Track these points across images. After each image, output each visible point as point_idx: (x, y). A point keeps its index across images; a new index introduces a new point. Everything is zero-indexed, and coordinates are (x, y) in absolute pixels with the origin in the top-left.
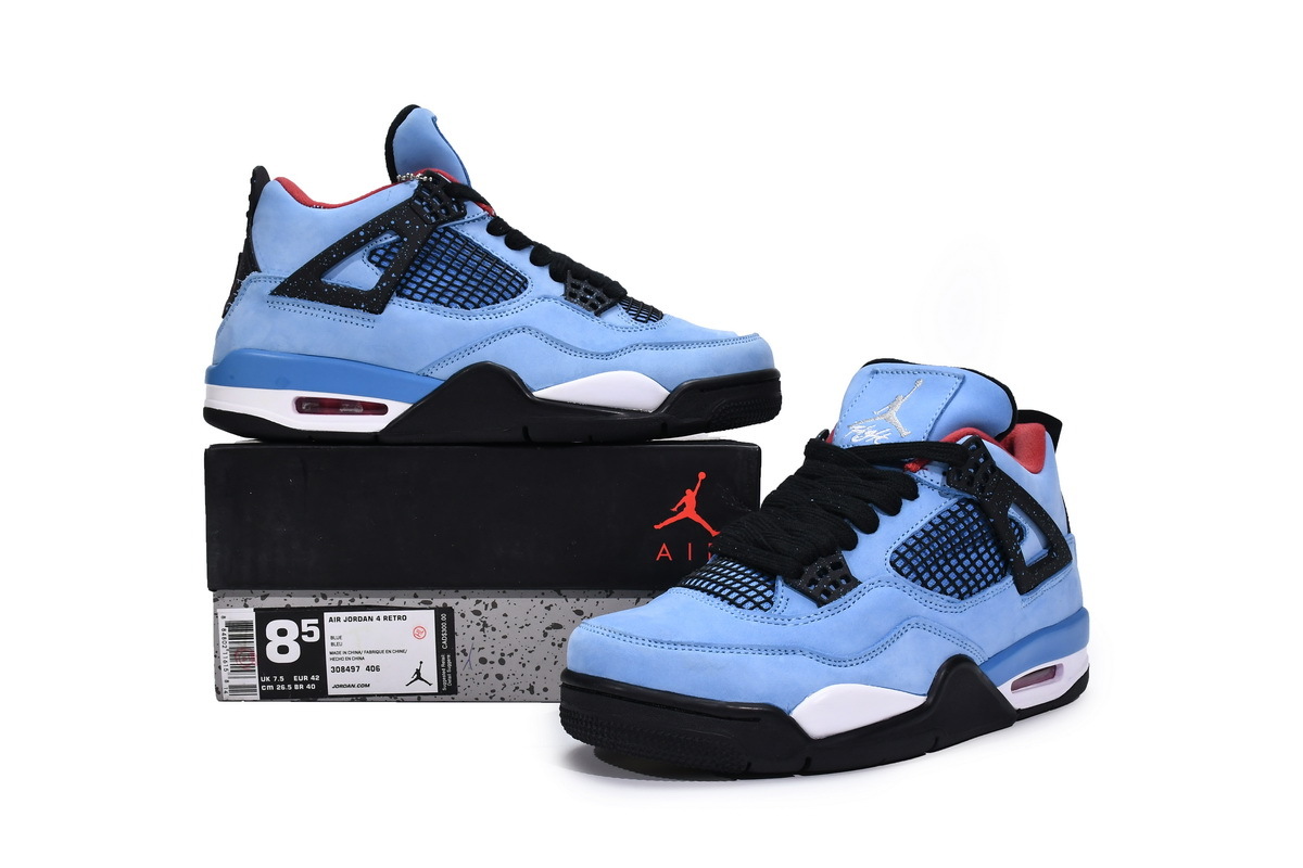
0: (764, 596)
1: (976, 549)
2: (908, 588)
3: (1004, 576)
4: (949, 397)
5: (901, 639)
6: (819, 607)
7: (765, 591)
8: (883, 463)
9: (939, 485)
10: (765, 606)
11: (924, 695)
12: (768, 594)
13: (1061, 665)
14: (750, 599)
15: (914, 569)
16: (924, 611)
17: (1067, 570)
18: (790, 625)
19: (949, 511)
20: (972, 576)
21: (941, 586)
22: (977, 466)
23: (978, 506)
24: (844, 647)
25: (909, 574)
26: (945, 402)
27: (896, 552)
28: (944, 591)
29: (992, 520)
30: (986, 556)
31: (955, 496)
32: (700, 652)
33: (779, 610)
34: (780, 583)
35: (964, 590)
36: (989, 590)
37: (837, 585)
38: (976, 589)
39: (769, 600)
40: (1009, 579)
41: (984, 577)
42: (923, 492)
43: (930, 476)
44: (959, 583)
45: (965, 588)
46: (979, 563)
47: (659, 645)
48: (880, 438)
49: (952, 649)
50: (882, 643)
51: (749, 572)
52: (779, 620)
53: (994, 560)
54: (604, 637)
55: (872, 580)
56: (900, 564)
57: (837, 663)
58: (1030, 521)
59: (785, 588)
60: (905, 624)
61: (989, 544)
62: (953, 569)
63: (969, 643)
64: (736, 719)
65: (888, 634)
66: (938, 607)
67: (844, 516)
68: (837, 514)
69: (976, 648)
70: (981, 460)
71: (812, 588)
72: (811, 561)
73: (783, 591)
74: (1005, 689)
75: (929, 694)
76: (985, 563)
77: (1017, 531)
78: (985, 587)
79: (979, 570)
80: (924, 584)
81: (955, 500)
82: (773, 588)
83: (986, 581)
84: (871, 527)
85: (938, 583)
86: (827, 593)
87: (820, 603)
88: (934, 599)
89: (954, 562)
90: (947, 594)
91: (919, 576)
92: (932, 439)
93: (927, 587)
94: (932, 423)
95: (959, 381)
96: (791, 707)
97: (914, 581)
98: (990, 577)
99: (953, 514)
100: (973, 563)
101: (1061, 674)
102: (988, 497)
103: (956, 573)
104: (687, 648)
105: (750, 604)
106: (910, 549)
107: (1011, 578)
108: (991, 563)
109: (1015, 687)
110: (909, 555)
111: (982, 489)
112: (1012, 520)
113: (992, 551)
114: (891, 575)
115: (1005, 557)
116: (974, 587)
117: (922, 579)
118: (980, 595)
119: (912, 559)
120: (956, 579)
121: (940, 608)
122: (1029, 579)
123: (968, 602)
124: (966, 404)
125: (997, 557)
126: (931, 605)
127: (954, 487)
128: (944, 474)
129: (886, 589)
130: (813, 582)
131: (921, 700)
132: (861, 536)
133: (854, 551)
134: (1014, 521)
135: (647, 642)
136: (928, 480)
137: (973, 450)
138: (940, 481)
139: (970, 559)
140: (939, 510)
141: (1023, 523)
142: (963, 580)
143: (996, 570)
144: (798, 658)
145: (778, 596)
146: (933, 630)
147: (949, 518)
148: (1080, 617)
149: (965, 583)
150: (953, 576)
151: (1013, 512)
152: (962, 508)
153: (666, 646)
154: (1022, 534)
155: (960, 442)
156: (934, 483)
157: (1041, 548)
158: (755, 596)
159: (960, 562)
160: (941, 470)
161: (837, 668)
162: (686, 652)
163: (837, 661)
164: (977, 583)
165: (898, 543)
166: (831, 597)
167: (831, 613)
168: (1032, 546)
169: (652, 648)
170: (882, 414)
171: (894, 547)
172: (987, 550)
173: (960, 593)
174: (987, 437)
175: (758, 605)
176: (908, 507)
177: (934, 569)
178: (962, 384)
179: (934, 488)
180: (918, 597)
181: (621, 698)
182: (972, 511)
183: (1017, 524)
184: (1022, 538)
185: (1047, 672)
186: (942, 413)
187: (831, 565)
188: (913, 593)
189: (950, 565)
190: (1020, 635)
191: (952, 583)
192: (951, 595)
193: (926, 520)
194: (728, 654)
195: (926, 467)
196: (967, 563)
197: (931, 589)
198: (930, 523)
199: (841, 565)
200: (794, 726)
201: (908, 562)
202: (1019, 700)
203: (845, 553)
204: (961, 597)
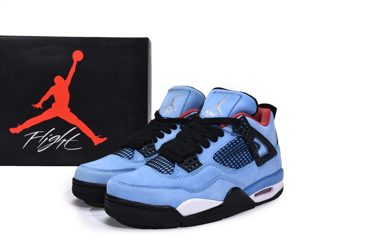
0: (171, 169)
1: (243, 153)
2: (218, 166)
3: (252, 161)
4: (236, 102)
5: (215, 183)
6: (188, 173)
7: (171, 167)
8: (214, 124)
9: (231, 132)
10: (171, 172)
11: (222, 201)
12: (172, 168)
13: (273, 187)
14: (166, 170)
15: (221, 160)
16: (224, 174)
17: (275, 157)
18: (178, 179)
19: (234, 140)
20: (241, 162)
21: (230, 165)
22: (243, 126)
23: (244, 139)
24: (195, 186)
25: (219, 161)
26: (235, 104)
27: (215, 154)
28: (231, 167)
29: (248, 143)
30: (246, 155)
31: (236, 135)
32: (147, 189)
33: (175, 174)
34: (176, 165)
35: (238, 166)
36: (247, 166)
37: (195, 166)
38: (242, 165)
39: (172, 171)
40: (254, 162)
41: (245, 162)
42: (225, 134)
43: (228, 129)
44: (236, 164)
45: (238, 165)
46: (244, 157)
47: (134, 187)
48: (214, 115)
49: (233, 185)
50: (209, 184)
51: (167, 161)
52: (175, 178)
53: (249, 156)
54: (117, 183)
55: (206, 164)
56: (216, 158)
57: (193, 192)
58: (262, 142)
59: (178, 167)
60: (217, 178)
61: (247, 151)
62: (234, 159)
63: (239, 183)
64: (158, 211)
65: (211, 181)
66: (228, 172)
67: (199, 143)
68: (196, 141)
69: (241, 184)
70: (245, 124)
71: (186, 167)
72: (186, 158)
73: (177, 168)
74: (252, 197)
75: (224, 200)
76: (246, 157)
77: (257, 146)
78: (245, 165)
79: (243, 159)
80: (224, 165)
81: (236, 137)
82: (174, 166)
83: (246, 163)
84: (207, 146)
85: (229, 164)
86: (191, 168)
87: (189, 172)
88: (227, 170)
89: (235, 157)
90: (232, 168)
91: (223, 162)
92: (230, 117)
93: (225, 166)
94: (230, 111)
95: (240, 97)
96: (176, 206)
97: (221, 164)
98: (247, 162)
99: (235, 141)
100: (241, 157)
101: (273, 190)
102: (247, 136)
103: (235, 161)
104: (143, 187)
105: (166, 172)
106: (220, 153)
107: (254, 161)
108: (248, 157)
109: (256, 195)
110: (219, 155)
111: (245, 133)
112: (255, 142)
113: (248, 153)
114: (213, 162)
115: (252, 155)
116: (241, 165)
117: (223, 163)
118: (243, 168)
119: (220, 156)
120: (235, 163)
121: (230, 173)
122: (261, 161)
123: (239, 170)
124: (242, 105)
125: (250, 155)
126: (226, 172)
127: (235, 133)
128: (233, 128)
129: (211, 167)
130: (187, 165)
131: (221, 203)
132: (204, 149)
133: (201, 154)
134: (256, 143)
135: (130, 186)
136: (227, 130)
137: (243, 120)
138: (231, 131)
139: (241, 156)
140: (231, 140)
141: (260, 143)
142: (237, 163)
143: (249, 159)
144: (180, 190)
145: (175, 169)
146: (226, 180)
147: (234, 143)
148: (281, 171)
149: (238, 164)
150: (234, 162)
151: (256, 140)
152: (238, 139)
153: (136, 187)
154: (259, 147)
155: (238, 118)
156: (229, 131)
157: (266, 151)
158: (168, 169)
159: (237, 157)
160: (232, 127)
161: (193, 193)
162: (142, 189)
163: (193, 191)
164: (242, 164)
165: (216, 151)
166: (193, 169)
167: (192, 175)
168: (262, 151)
169: (131, 188)
170: (215, 107)
171: (215, 152)
172: (247, 153)
173: (236, 167)
174: (248, 115)
175: (168, 172)
176: (220, 139)
177: (228, 159)
178: (241, 98)
179: (229, 133)
180: (222, 169)
181: (121, 204)
182: (242, 140)
183: (257, 144)
184: (259, 148)
185: (268, 190)
186: (233, 108)
187: (193, 159)
188: (220, 168)
189: (234, 158)
190: (258, 179)
191: (234, 164)
192: (233, 168)
193: (226, 144)
194: (156, 190)
195: (227, 126)
196: (239, 157)
197: (227, 166)
198: (227, 144)
199: (196, 159)
200: (177, 212)
201: (219, 158)
202: (256, 200)
203: (198, 155)
204: (237, 168)
